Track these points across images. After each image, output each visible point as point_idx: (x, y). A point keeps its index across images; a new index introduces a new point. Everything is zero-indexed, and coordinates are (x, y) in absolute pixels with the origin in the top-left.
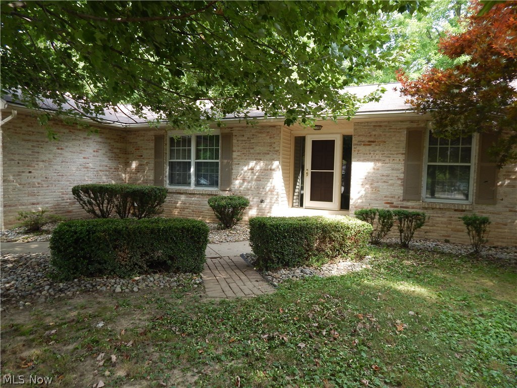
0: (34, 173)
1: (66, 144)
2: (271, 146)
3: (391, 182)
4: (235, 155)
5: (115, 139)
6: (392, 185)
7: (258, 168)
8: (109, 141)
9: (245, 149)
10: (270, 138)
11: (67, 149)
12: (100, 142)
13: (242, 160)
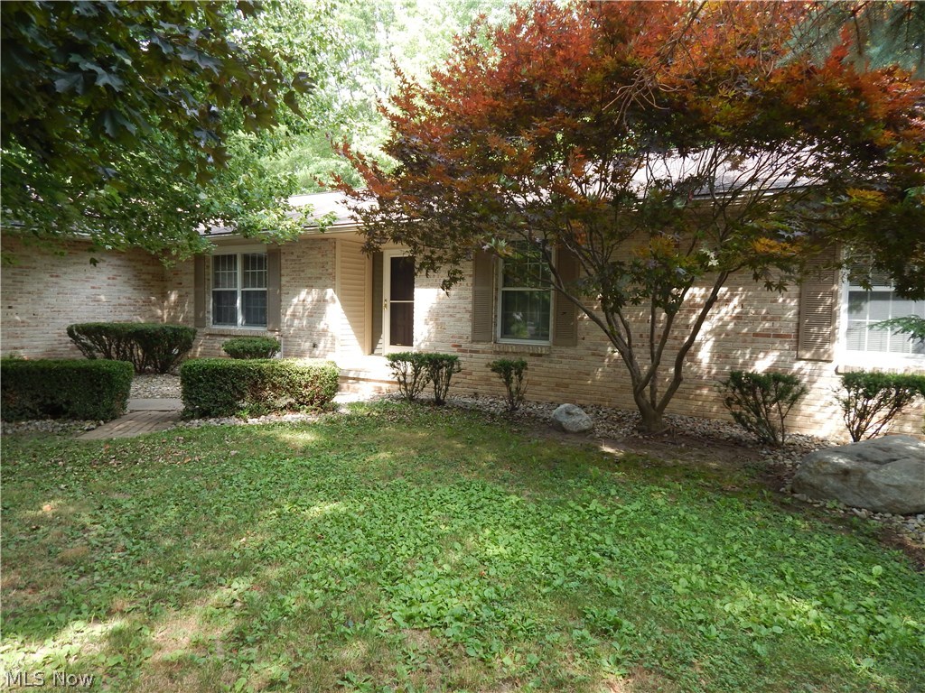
0: (16, 308)
1: (64, 269)
2: (323, 267)
3: (458, 315)
4: (284, 280)
5: (143, 261)
6: (460, 320)
7: (309, 299)
8: (133, 264)
9: (294, 271)
10: (323, 256)
11: (65, 277)
12: (119, 266)
13: (292, 288)
